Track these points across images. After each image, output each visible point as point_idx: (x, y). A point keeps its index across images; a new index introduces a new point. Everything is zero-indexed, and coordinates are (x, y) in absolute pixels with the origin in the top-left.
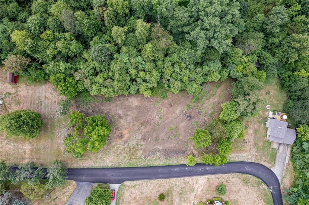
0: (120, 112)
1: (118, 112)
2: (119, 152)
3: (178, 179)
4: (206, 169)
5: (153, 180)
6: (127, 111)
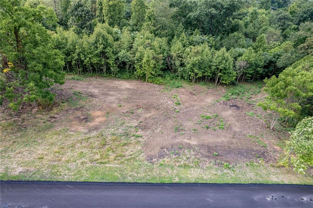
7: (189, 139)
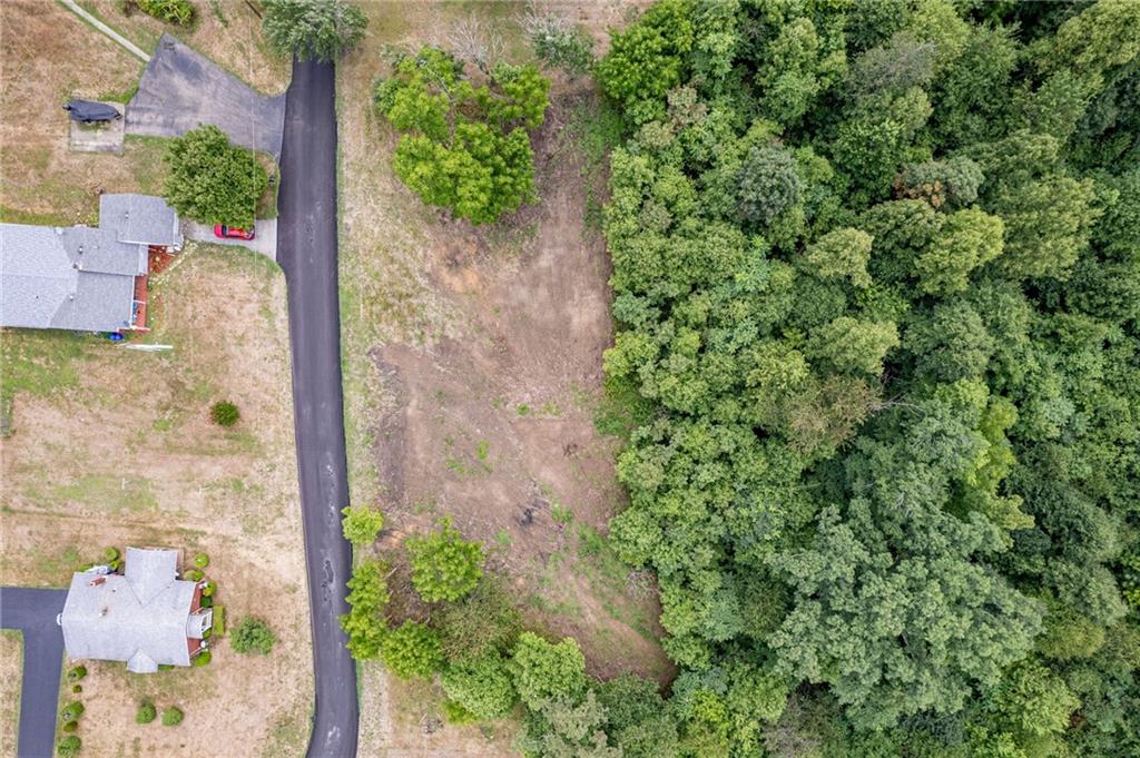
0: (546, 260)
1: (546, 251)
2: (398, 255)
3: (296, 474)
4: (331, 581)
5: (290, 381)
6: (550, 286)
7: (418, 406)
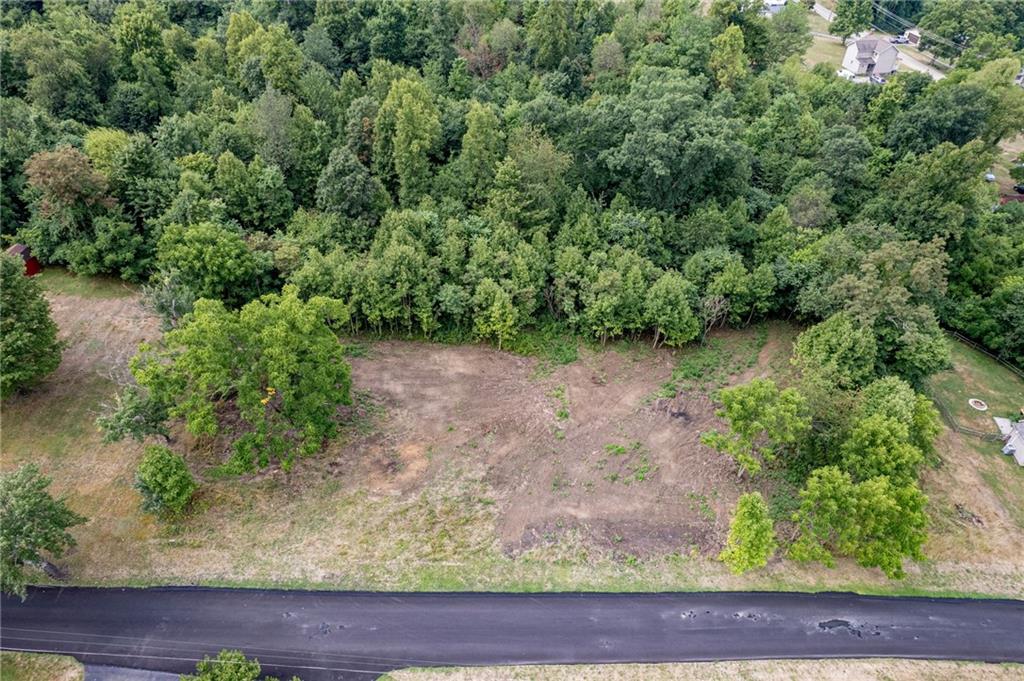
4: (846, 624)
7: (575, 507)
